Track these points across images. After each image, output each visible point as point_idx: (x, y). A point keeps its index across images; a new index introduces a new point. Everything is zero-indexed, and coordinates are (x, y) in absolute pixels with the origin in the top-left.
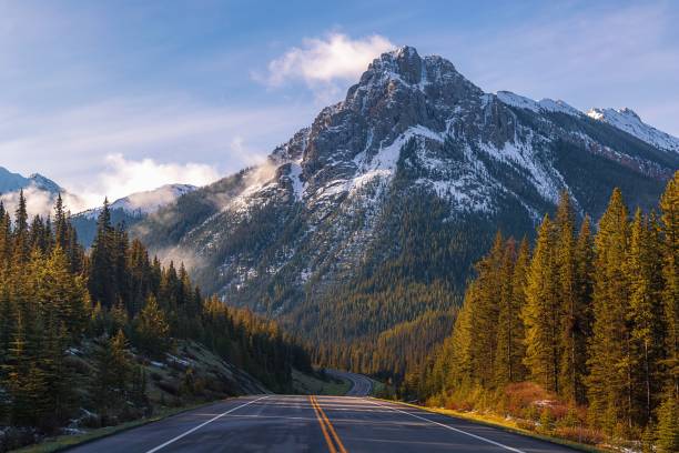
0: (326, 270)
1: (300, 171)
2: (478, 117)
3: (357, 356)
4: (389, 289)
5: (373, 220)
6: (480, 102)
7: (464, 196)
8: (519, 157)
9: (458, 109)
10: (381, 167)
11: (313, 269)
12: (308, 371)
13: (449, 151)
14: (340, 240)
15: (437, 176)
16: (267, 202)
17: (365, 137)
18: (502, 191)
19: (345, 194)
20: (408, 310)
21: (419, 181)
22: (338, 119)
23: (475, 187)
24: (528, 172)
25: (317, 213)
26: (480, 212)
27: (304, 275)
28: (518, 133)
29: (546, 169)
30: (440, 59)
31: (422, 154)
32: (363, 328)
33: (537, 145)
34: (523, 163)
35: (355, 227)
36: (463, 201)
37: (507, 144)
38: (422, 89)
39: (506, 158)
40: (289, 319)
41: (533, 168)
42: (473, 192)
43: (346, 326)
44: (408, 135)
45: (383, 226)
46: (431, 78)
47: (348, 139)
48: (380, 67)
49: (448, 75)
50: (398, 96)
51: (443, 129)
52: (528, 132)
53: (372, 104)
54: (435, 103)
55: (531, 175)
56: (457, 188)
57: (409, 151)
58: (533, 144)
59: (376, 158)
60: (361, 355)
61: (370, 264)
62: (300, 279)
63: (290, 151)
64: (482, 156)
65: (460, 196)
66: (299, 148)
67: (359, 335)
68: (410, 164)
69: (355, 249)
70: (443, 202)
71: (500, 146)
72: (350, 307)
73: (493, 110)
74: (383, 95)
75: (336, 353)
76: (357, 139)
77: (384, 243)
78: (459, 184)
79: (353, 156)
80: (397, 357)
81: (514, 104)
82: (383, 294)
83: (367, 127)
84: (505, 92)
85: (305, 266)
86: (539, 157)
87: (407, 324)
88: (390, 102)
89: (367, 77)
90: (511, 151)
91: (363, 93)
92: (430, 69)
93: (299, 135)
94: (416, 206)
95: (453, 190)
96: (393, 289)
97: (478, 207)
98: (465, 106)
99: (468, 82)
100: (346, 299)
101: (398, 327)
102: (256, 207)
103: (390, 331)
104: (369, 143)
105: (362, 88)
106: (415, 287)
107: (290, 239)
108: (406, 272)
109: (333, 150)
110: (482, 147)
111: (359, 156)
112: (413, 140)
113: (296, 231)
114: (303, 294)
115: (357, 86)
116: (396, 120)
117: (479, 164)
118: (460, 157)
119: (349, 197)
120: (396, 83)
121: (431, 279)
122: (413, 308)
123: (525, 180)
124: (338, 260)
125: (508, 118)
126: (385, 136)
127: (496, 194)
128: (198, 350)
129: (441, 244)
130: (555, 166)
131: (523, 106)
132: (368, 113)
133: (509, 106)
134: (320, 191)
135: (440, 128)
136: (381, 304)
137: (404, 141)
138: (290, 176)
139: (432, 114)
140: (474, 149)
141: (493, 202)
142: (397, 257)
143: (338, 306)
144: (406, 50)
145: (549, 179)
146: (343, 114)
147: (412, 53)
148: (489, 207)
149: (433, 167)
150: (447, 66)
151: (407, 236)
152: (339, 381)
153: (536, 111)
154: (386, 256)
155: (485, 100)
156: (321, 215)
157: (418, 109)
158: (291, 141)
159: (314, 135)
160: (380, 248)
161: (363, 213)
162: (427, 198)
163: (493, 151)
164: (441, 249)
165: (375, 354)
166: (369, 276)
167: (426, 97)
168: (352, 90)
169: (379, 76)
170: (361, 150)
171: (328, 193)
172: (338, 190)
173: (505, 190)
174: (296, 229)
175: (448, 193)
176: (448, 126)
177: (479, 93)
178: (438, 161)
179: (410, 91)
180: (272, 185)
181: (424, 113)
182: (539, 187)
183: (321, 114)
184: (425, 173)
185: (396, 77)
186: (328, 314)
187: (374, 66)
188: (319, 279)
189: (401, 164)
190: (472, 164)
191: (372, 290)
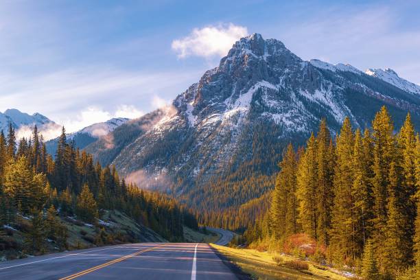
0: (208, 168)
1: (192, 109)
2: (299, 75)
3: (226, 219)
4: (246, 179)
5: (236, 138)
6: (300, 66)
7: (291, 122)
8: (324, 99)
9: (287, 70)
10: (241, 106)
11: (201, 168)
12: (196, 228)
13: (282, 96)
14: (217, 150)
15: (274, 111)
16: (173, 128)
17: (232, 88)
18: (313, 119)
19: (219, 122)
20: (258, 191)
21: (264, 114)
22: (214, 77)
23: (297, 117)
24: (329, 108)
25: (202, 134)
26: (301, 132)
27: (195, 171)
28: (323, 84)
29: (340, 106)
30: (276, 40)
31: (265, 98)
32: (231, 202)
33: (334, 92)
34: (326, 102)
35: (225, 142)
36: (290, 126)
37: (317, 91)
38: (265, 59)
39: (316, 100)
40: (186, 198)
41: (332, 105)
42: (296, 120)
43: (220, 201)
44: (257, 87)
45: (242, 141)
46: (270, 52)
47: (221, 89)
48: (239, 46)
49: (281, 50)
50: (251, 63)
51: (278, 83)
52: (329, 84)
53: (235, 68)
54: (273, 67)
55: (332, 110)
56: (286, 118)
57: (257, 96)
58: (332, 91)
59: (237, 101)
60: (228, 219)
61: (235, 164)
62: (193, 174)
63: (187, 97)
64: (301, 98)
65: (288, 123)
66: (192, 95)
67: (228, 207)
68: (258, 104)
69: (226, 156)
70: (278, 127)
71: (312, 92)
72: (223, 190)
73: (308, 71)
74: (242, 63)
75: (214, 217)
76: (226, 89)
77: (243, 151)
78: (288, 115)
79: (224, 99)
80: (250, 219)
81: (320, 67)
82: (242, 182)
83: (232, 82)
84: (315, 60)
85: (195, 166)
86: (336, 99)
87: (256, 200)
88: (246, 67)
89: (232, 52)
90: (319, 95)
91: (229, 62)
92: (270, 47)
93: (192, 88)
94: (262, 129)
95: (284, 119)
96: (248, 179)
97: (299, 129)
98: (291, 68)
99: (293, 54)
100: (220, 185)
101: (251, 201)
102: (166, 131)
103: (246, 204)
104: (234, 91)
105: (229, 59)
106: (262, 177)
107: (186, 150)
108: (256, 169)
109: (212, 96)
110: (302, 93)
111: (228, 99)
112: (260, 90)
113: (190, 145)
114: (195, 182)
115: (226, 57)
116: (250, 77)
117: (300, 103)
118: (288, 99)
119: (222, 124)
120: (250, 55)
121: (271, 173)
122: (260, 191)
123: (328, 113)
124: (215, 162)
125: (317, 75)
126: (243, 88)
127: (310, 121)
128: (119, 216)
129: (277, 152)
130: (346, 104)
131: (326, 68)
132: (232, 74)
133: (318, 69)
134: (204, 120)
135: (276, 82)
136: (241, 188)
137: (254, 90)
138: (186, 112)
139: (271, 74)
140: (297, 94)
141: (308, 126)
142: (251, 160)
143: (216, 189)
144: (255, 35)
145: (342, 112)
146: (218, 74)
147: (259, 37)
148: (306, 129)
149: (272, 105)
150: (280, 45)
151: (256, 147)
152: (214, 234)
153: (334, 70)
154: (244, 159)
155: (303, 65)
156: (204, 135)
157: (263, 71)
158: (187, 91)
159: (200, 87)
160: (240, 154)
161: (230, 133)
162: (268, 124)
163: (308, 96)
164: (277, 155)
165: (237, 218)
166: (234, 171)
167: (268, 64)
168: (223, 60)
169: (239, 51)
170: (229, 96)
171: (209, 122)
172: (215, 120)
173: (316, 119)
174: (191, 143)
175: (281, 121)
176: (281, 81)
177: (300, 60)
178: (275, 102)
179: (258, 60)
180: (176, 118)
181: (266, 73)
182: (336, 116)
183: (205, 75)
184: (267, 109)
185: (249, 52)
186: (209, 194)
187: (236, 45)
188: (204, 173)
189: (253, 104)
190: (296, 104)
191: (235, 179)
